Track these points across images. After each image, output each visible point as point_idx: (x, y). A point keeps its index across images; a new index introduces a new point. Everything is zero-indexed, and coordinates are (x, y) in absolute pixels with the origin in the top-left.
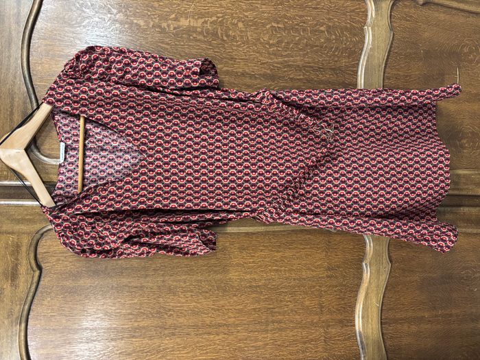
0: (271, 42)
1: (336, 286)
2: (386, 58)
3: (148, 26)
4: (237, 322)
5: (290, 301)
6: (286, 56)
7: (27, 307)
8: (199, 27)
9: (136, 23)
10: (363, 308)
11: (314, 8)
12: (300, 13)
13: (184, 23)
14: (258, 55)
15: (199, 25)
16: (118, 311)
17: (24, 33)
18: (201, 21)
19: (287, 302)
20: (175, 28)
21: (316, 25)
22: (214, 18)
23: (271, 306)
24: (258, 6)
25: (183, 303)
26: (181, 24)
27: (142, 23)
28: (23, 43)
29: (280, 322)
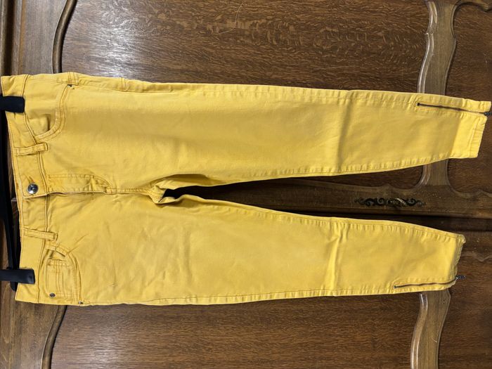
0: (324, 48)
1: (391, 320)
2: (448, 67)
3: (191, 27)
4: (282, 359)
5: (341, 336)
6: (341, 64)
7: (51, 339)
8: (247, 30)
9: (179, 25)
10: (420, 345)
11: (371, 12)
12: (357, 17)
13: (231, 25)
14: (310, 61)
15: (247, 27)
16: (153, 344)
17: (57, 32)
18: (249, 23)
19: (338, 336)
20: (221, 31)
21: (374, 30)
22: (264, 21)
23: (320, 341)
24: (312, 8)
25: (223, 336)
26: (228, 26)
27: (185, 24)
28: (55, 44)
29: (328, 359)
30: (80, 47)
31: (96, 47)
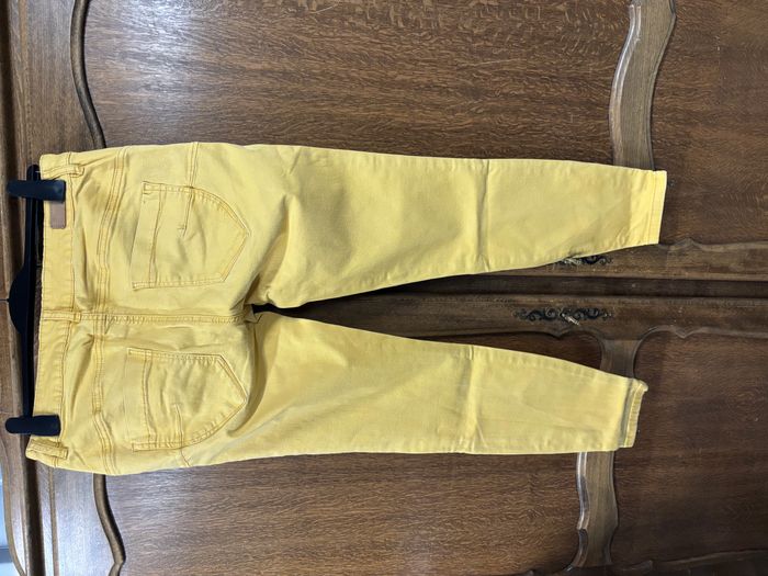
0: (476, 31)
2: (660, 60)
6: (498, 56)
8: (359, 5)
14: (453, 54)
15: (359, 1)
17: (74, 15)
20: (319, 8)
30: (109, 37)
31: (133, 37)
